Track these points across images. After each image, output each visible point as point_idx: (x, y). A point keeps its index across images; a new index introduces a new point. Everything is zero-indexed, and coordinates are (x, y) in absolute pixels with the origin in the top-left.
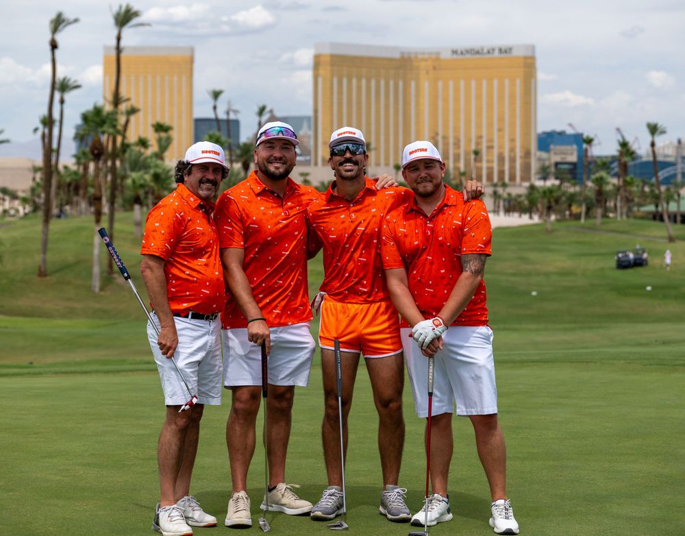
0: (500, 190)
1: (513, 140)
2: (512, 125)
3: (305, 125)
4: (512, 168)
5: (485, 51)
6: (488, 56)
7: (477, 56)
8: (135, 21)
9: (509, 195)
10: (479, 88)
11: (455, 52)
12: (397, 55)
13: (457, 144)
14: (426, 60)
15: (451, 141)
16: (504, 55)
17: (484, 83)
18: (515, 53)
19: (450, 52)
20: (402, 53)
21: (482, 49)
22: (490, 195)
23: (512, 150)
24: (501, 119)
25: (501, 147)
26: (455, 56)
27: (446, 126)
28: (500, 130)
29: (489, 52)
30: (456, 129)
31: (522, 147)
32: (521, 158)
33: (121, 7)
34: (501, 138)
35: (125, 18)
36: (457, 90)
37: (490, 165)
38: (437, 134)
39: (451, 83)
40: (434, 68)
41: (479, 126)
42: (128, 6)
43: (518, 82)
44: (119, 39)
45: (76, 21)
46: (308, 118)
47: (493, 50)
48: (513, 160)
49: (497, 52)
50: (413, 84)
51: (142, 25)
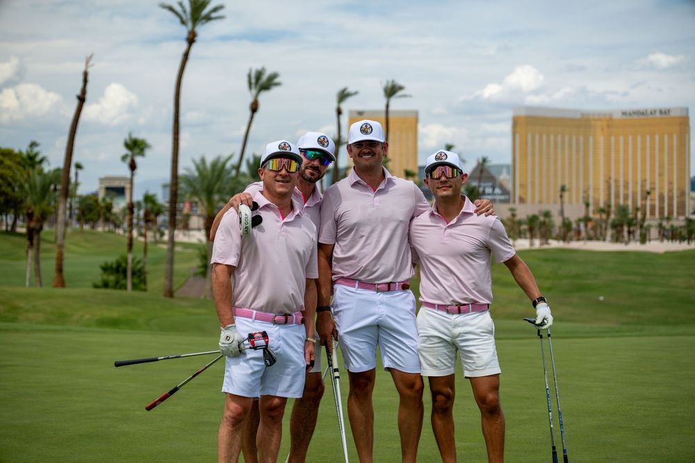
0: (665, 223)
1: (670, 183)
2: (671, 171)
3: (505, 171)
4: (670, 205)
5: (649, 112)
6: (651, 116)
7: (642, 117)
8: (400, 93)
9: (672, 226)
10: (644, 142)
11: (624, 113)
12: (578, 116)
13: (626, 186)
14: (600, 120)
15: (621, 183)
16: (664, 116)
17: (648, 138)
18: (673, 114)
19: (620, 114)
20: (582, 114)
21: (646, 111)
22: (656, 227)
23: (670, 191)
24: (661, 166)
25: (661, 188)
26: (624, 117)
27: (617, 172)
28: (661, 175)
29: (651, 113)
30: (626, 174)
31: (678, 188)
32: (678, 197)
33: (388, 82)
34: (661, 181)
35: (391, 91)
36: (626, 143)
37: (653, 202)
38: (610, 178)
39: (621, 139)
40: (608, 126)
41: (644, 171)
42: (393, 81)
43: (675, 137)
44: (387, 106)
45: (356, 93)
46: (508, 167)
47: (655, 111)
48: (671, 199)
49: (658, 114)
50: (591, 139)
51: (405, 96)
